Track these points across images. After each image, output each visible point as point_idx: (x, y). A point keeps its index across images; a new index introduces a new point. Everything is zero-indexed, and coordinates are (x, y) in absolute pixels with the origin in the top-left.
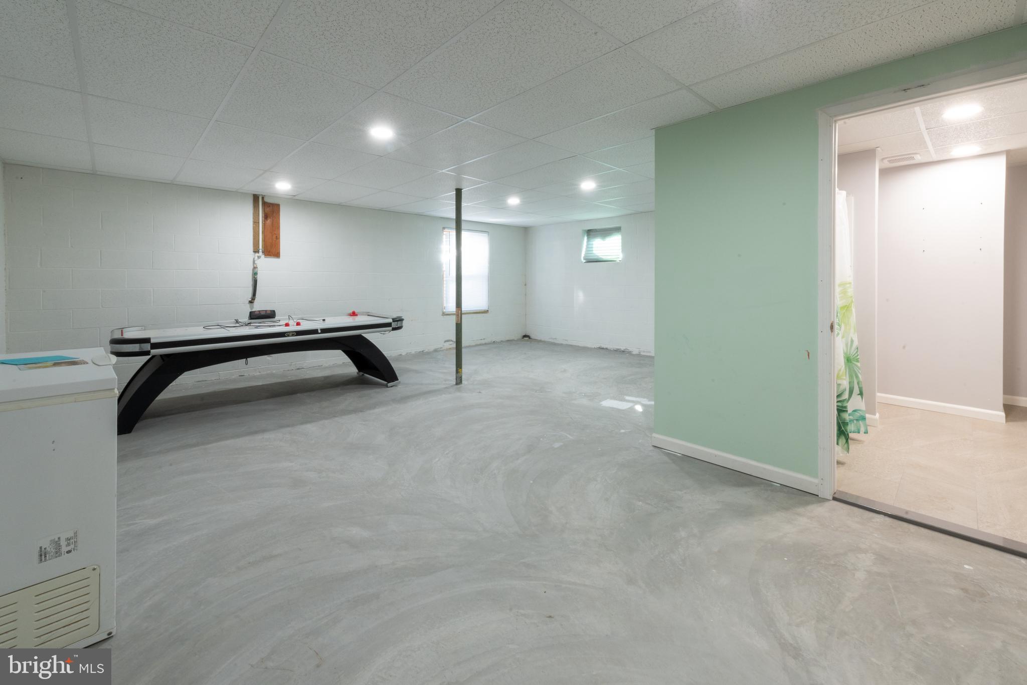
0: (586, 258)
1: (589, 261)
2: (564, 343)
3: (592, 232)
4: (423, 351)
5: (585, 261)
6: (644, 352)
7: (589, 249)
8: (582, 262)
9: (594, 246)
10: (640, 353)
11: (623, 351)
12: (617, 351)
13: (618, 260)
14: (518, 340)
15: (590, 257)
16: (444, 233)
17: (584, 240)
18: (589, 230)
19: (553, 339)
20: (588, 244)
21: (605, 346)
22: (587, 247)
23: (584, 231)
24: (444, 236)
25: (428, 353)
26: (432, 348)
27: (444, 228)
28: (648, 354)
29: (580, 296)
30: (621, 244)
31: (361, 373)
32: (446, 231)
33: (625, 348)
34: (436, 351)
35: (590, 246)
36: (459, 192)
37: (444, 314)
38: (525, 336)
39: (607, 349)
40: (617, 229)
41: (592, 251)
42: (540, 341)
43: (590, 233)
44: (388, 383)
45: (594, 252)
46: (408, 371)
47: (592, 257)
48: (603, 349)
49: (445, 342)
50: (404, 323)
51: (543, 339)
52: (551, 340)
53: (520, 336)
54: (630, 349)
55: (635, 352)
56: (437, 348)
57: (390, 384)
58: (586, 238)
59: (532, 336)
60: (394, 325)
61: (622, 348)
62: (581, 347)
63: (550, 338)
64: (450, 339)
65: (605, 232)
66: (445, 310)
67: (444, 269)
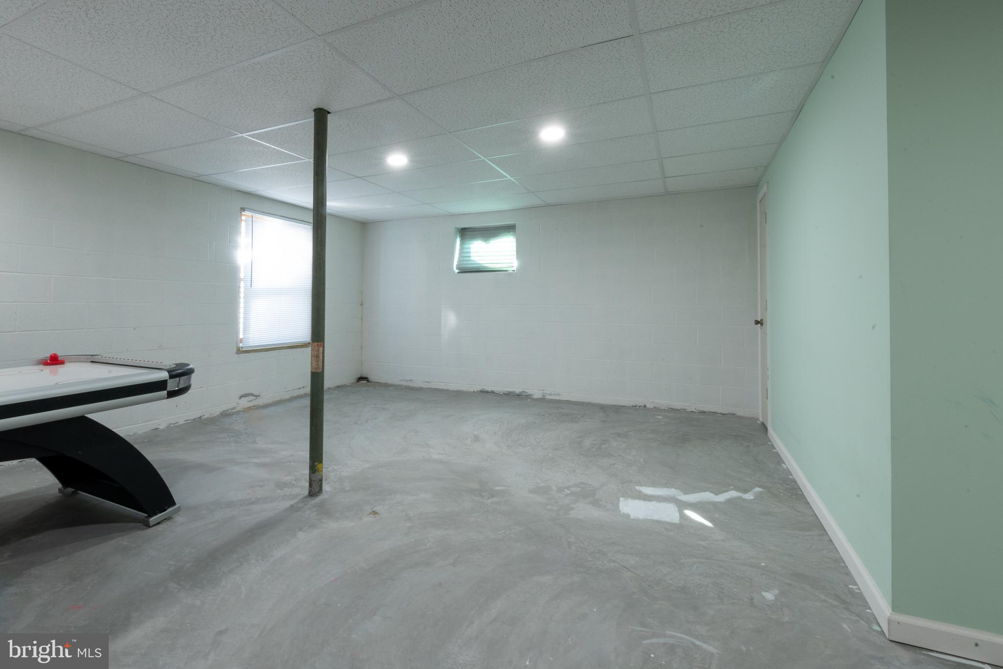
0: (462, 266)
1: (464, 271)
2: (425, 386)
3: (470, 231)
4: (200, 418)
5: (458, 271)
6: (550, 394)
7: (464, 255)
8: (454, 272)
9: (471, 250)
10: (543, 396)
11: (519, 395)
12: (510, 396)
13: (510, 269)
14: (351, 385)
15: (464, 266)
16: (243, 218)
17: (456, 242)
18: (462, 229)
19: (407, 381)
20: (462, 248)
21: (490, 389)
22: (461, 252)
23: (458, 229)
24: (243, 224)
25: (213, 420)
26: (216, 411)
27: (243, 209)
28: (557, 398)
29: (450, 319)
30: (515, 249)
31: (70, 490)
32: (244, 215)
33: (521, 390)
34: (225, 415)
35: (465, 250)
36: (321, 116)
37: (240, 351)
38: (361, 379)
39: (493, 392)
40: (509, 229)
41: (470, 257)
42: (386, 386)
43: (466, 233)
44: (150, 516)
45: (472, 258)
46: (185, 468)
47: (469, 266)
48: (487, 392)
49: (240, 398)
50: (194, 379)
51: (390, 382)
52: (403, 383)
53: (353, 378)
54: (530, 392)
55: (537, 394)
56: (226, 409)
57: (153, 520)
58: (458, 241)
59: (372, 378)
60: (172, 385)
61: (518, 391)
62: (453, 391)
63: (401, 381)
64: (249, 392)
65: (488, 232)
66: (241, 345)
67: (242, 275)
